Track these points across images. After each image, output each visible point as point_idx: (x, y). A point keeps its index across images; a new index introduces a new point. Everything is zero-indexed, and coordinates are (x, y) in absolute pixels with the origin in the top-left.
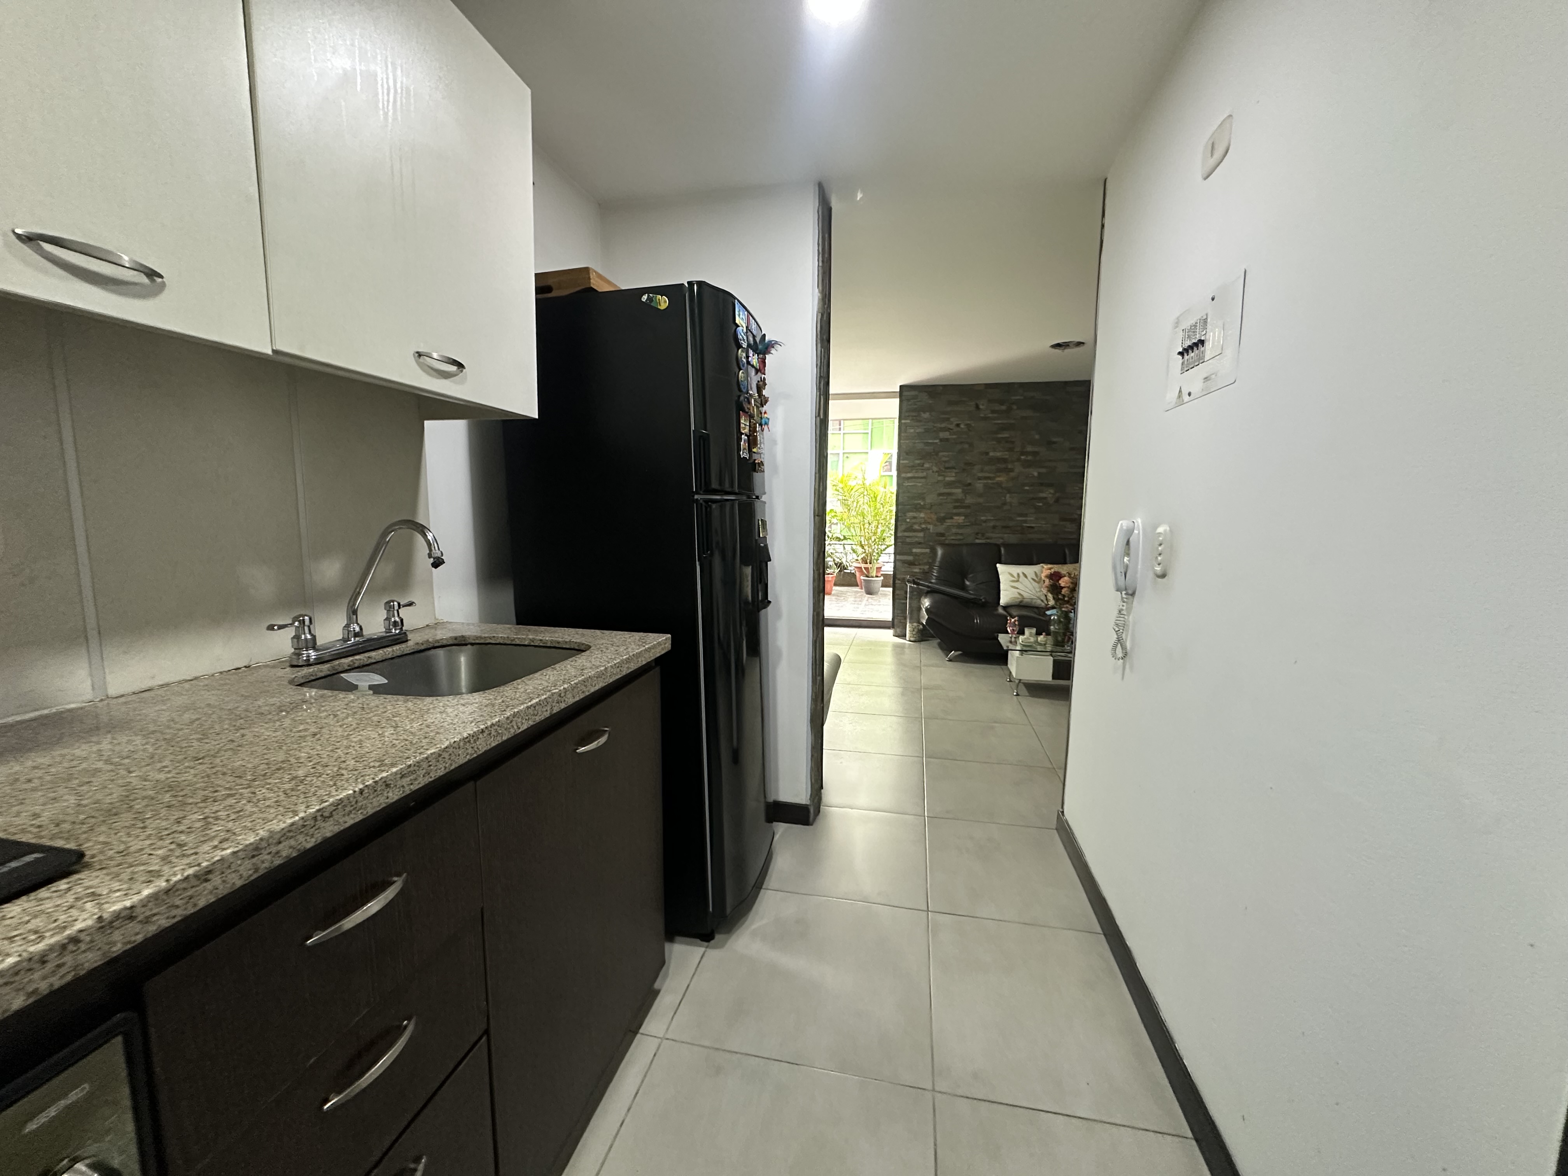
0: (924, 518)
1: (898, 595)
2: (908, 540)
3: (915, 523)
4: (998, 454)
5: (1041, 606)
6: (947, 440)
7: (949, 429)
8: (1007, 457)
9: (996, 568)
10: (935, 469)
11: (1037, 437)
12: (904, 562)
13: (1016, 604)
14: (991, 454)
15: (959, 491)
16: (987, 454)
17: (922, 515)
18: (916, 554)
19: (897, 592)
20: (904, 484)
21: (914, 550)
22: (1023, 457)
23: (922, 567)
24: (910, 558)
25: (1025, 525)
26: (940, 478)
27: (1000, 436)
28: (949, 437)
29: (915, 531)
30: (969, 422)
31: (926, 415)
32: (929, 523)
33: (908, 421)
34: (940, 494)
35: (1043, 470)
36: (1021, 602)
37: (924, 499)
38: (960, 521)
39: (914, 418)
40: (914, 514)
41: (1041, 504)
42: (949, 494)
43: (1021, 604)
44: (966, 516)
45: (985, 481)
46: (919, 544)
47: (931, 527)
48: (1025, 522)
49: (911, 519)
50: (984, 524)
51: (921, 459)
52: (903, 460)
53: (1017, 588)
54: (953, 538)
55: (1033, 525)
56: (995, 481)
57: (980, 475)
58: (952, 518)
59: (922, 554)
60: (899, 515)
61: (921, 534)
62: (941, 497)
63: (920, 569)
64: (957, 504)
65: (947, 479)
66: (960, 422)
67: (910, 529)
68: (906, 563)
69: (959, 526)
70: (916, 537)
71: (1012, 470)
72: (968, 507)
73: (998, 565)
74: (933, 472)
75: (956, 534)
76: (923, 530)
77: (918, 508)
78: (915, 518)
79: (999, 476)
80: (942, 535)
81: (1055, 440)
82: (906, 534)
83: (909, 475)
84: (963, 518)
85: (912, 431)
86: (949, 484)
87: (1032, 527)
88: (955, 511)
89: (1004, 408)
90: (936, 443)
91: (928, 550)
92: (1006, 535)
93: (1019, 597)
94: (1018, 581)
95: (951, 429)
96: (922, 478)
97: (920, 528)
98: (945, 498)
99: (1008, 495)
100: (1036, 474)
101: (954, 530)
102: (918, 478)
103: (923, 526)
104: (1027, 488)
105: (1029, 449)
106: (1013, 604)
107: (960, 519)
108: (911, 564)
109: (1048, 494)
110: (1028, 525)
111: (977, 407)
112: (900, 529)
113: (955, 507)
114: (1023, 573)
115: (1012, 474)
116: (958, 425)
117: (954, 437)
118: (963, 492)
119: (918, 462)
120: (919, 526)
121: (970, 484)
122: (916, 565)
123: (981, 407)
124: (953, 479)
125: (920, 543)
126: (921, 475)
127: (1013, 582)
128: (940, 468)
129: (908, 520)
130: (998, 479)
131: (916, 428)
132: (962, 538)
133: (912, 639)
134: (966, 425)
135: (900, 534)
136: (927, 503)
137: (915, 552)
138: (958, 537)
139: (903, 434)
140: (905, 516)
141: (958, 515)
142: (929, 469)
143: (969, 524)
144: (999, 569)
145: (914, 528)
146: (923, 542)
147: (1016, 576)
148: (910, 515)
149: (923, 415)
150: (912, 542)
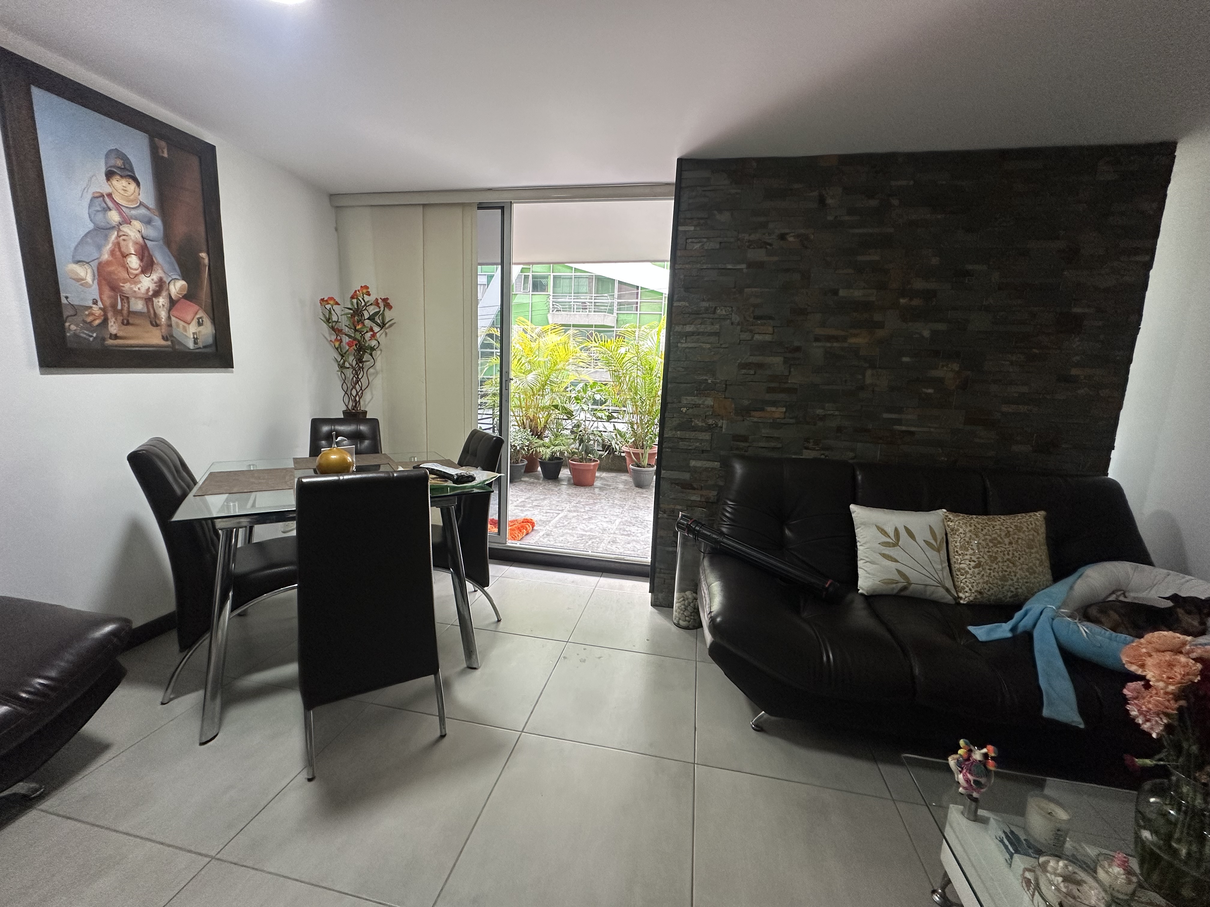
0: (712, 407)
2: (682, 445)
3: (696, 416)
4: (857, 294)
5: (943, 601)
6: (760, 265)
7: (764, 245)
8: (873, 299)
9: (849, 514)
10: (736, 318)
11: (935, 261)
12: (675, 482)
13: (890, 593)
14: (842, 293)
15: (777, 360)
16: (835, 292)
17: (709, 401)
18: (696, 471)
20: (679, 345)
21: (693, 463)
22: (902, 301)
23: (704, 492)
24: (687, 476)
25: (897, 428)
26: (745, 336)
27: (860, 258)
28: (766, 259)
29: (695, 429)
30: (802, 231)
31: (724, 217)
32: (721, 416)
33: (692, 228)
34: (744, 366)
35: (941, 327)
36: (905, 588)
37: (713, 373)
38: (777, 415)
39: (702, 221)
40: (697, 400)
41: (930, 391)
42: (760, 366)
43: (902, 593)
44: (789, 407)
45: (828, 345)
46: (699, 454)
47: (723, 423)
48: (899, 422)
49: (689, 408)
50: (820, 424)
51: (708, 300)
52: (679, 300)
53: (896, 561)
54: (763, 445)
55: (913, 429)
56: (846, 345)
57: (819, 331)
58: (762, 410)
59: (706, 469)
60: (669, 399)
61: (706, 436)
62: (744, 371)
63: (701, 496)
64: (773, 385)
65: (758, 337)
66: (787, 231)
67: (686, 426)
68: (677, 484)
69: (776, 425)
70: (697, 440)
71: (880, 325)
72: (791, 391)
73: (852, 507)
74: (732, 324)
75: (769, 438)
76: (709, 428)
77: (702, 390)
78: (697, 406)
79: (855, 335)
80: (745, 439)
81: (970, 267)
82: (682, 434)
83: (689, 328)
84: (784, 409)
85: (697, 246)
86: (762, 348)
87: (912, 433)
88: (768, 397)
89: (873, 203)
90: (740, 270)
91: (717, 464)
92: (859, 445)
93: (897, 577)
94: (895, 544)
95: (770, 245)
96: (711, 334)
97: (704, 424)
98: (752, 372)
99: (869, 372)
100: (926, 333)
101: (765, 432)
102: (703, 334)
103: (710, 421)
104: (905, 359)
105: (919, 284)
106: (884, 593)
107: (778, 412)
108: (686, 486)
109: (947, 371)
110: (904, 428)
111: (822, 201)
112: (669, 424)
113: (770, 390)
114: (907, 529)
115: (880, 333)
116: (783, 237)
117: (775, 259)
118: (785, 362)
119: (705, 304)
120: (704, 421)
121: (798, 349)
122: (694, 489)
123: (829, 201)
124: (768, 338)
125: (704, 452)
126: (709, 329)
127: (886, 544)
128: (745, 318)
129: (684, 410)
130: (852, 340)
131: (705, 240)
132: (779, 445)
133: (682, 623)
134: (798, 236)
135: (668, 434)
136: (718, 381)
137: (695, 467)
138: (773, 444)
139: (679, 253)
140: (680, 402)
141: (774, 403)
142: (724, 319)
143: (792, 421)
144: (853, 515)
145: (693, 424)
146: (709, 449)
147: (892, 534)
148: (686, 400)
149: (718, 217)
150: (690, 448)
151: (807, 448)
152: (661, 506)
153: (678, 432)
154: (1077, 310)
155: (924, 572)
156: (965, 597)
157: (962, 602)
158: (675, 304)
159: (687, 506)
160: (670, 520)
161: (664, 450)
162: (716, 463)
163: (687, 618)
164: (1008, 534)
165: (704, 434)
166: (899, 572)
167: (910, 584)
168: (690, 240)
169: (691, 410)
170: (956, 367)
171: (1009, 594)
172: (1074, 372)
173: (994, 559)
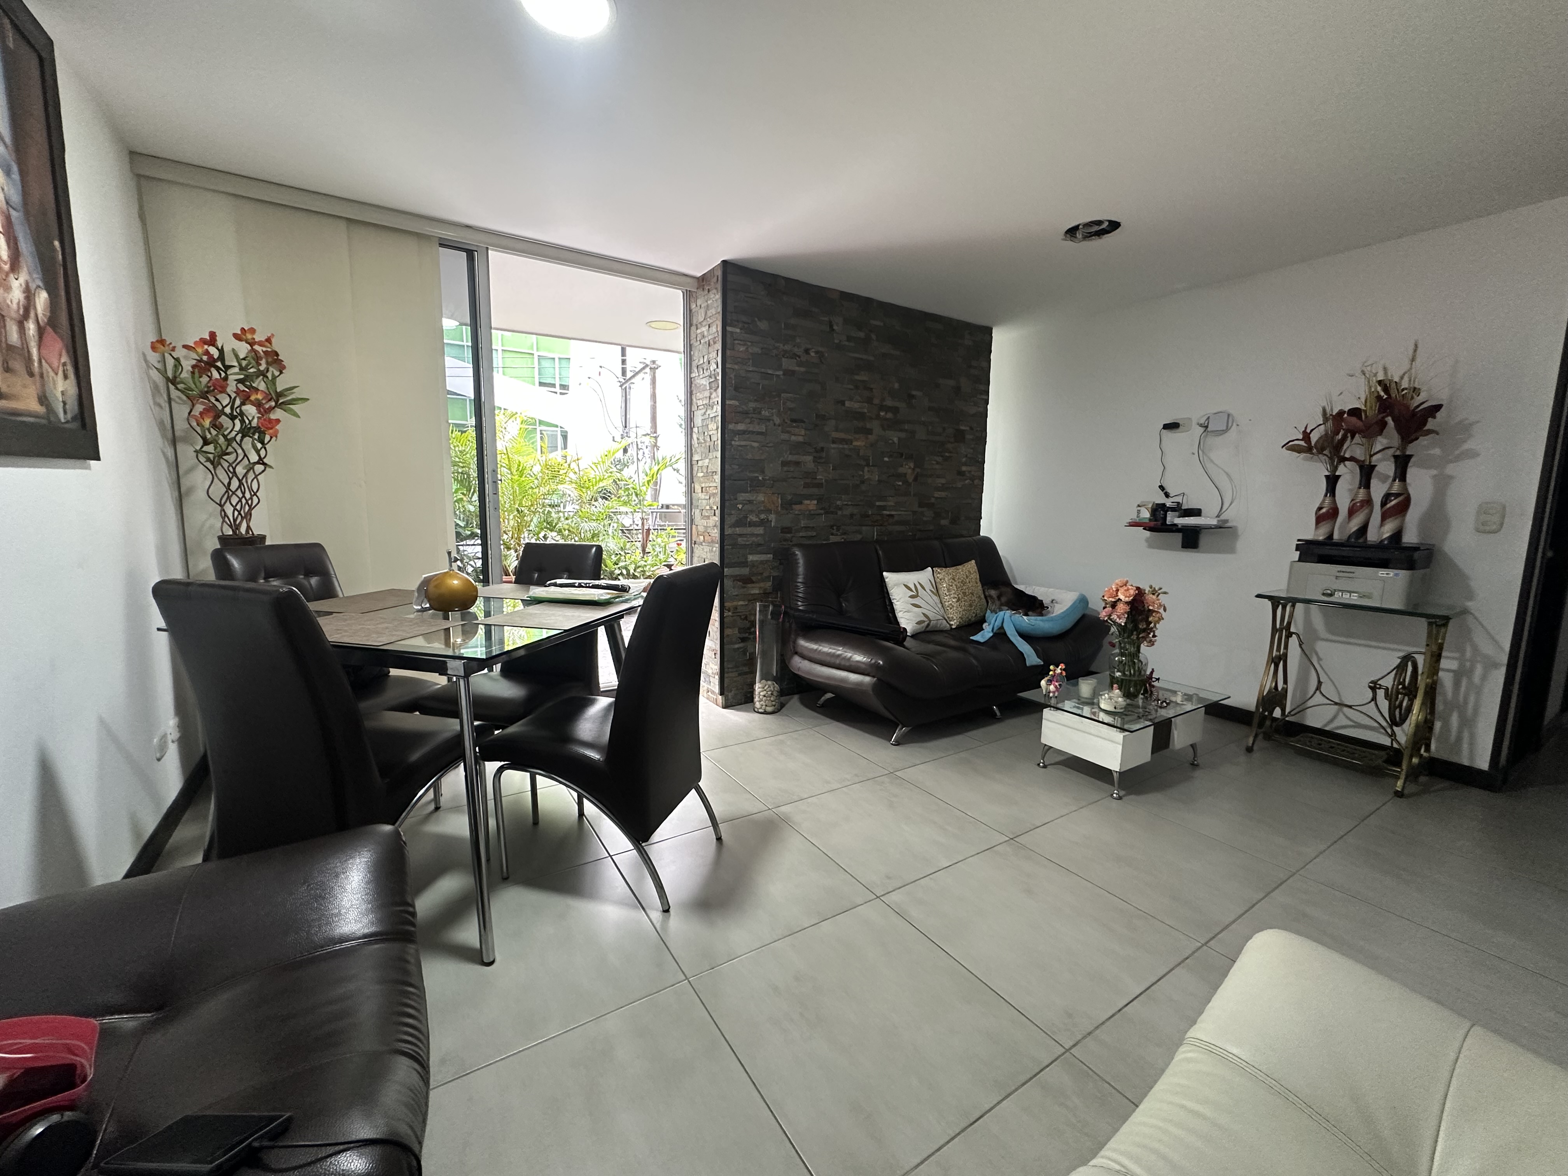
0: (763, 502)
1: (728, 636)
2: (740, 540)
3: (751, 511)
4: (856, 406)
5: (945, 629)
6: (793, 373)
7: (795, 356)
8: (866, 411)
9: (882, 580)
10: (777, 421)
11: (896, 386)
12: (737, 579)
14: (847, 404)
15: (809, 458)
16: (843, 403)
17: (761, 497)
18: (753, 565)
19: (728, 632)
20: (733, 443)
21: (751, 558)
22: (882, 414)
23: (762, 585)
24: (745, 571)
25: (885, 512)
26: (785, 436)
27: (857, 377)
28: (796, 368)
29: (752, 524)
30: (820, 349)
31: (763, 325)
32: (769, 511)
33: (735, 330)
34: (784, 464)
35: (903, 435)
36: (928, 625)
37: (763, 472)
38: (811, 508)
39: (746, 326)
40: (751, 497)
41: (900, 483)
42: (797, 464)
43: (928, 629)
44: (820, 500)
45: (841, 446)
46: (755, 548)
47: (772, 517)
48: (884, 508)
49: (744, 505)
50: (840, 513)
51: (756, 401)
53: (918, 607)
54: (801, 534)
55: (893, 513)
56: (851, 447)
57: (835, 435)
58: (801, 503)
59: (762, 562)
60: (727, 497)
61: (760, 530)
62: (785, 469)
63: (760, 588)
64: (807, 481)
65: (793, 438)
66: (809, 346)
67: (740, 523)
68: (739, 581)
69: (812, 516)
70: (753, 535)
71: (869, 432)
72: (819, 485)
73: (885, 574)
74: (775, 424)
75: (807, 528)
76: (763, 523)
77: (756, 485)
78: (750, 502)
79: (857, 440)
80: (789, 530)
81: (914, 393)
82: (738, 530)
83: (741, 427)
84: (815, 502)
85: (742, 349)
86: (797, 448)
87: (892, 516)
88: (806, 491)
89: (862, 335)
90: (778, 376)
92: (864, 528)
93: (924, 619)
94: (915, 594)
95: (799, 357)
96: (758, 433)
97: (757, 519)
98: (792, 469)
99: (866, 469)
100: (896, 440)
101: (803, 523)
102: (753, 432)
103: (763, 516)
104: (886, 459)
105: (889, 402)
106: (921, 630)
107: (812, 504)
108: (746, 581)
109: (907, 468)
110: (888, 513)
111: (831, 326)
112: (729, 520)
113: (806, 486)
114: (920, 582)
115: (871, 438)
116: (807, 351)
117: (802, 369)
118: (814, 461)
119: (752, 405)
120: (757, 516)
121: (822, 449)
122: (753, 582)
123: (835, 327)
124: (801, 439)
125: (759, 545)
126: (757, 428)
127: (911, 597)
128: (784, 420)
129: (740, 506)
130: (855, 443)
131: (749, 344)
132: (814, 534)
133: (769, 709)
134: (817, 352)
135: (728, 531)
136: (767, 478)
137: (752, 561)
138: (810, 534)
139: (728, 352)
140: (736, 499)
141: (810, 497)
142: (769, 420)
143: (822, 511)
144: (886, 580)
145: (748, 520)
146: (763, 543)
147: (913, 589)
148: (742, 496)
149: (758, 323)
150: (747, 543)
151: (832, 534)
152: (726, 604)
153: (737, 529)
154: (963, 428)
155: (935, 611)
156: (954, 624)
157: (953, 627)
158: (728, 402)
159: (749, 601)
160: (735, 618)
161: (726, 547)
162: (769, 556)
163: (774, 703)
164: (967, 577)
165: (758, 528)
166: (924, 614)
167: (930, 621)
168: (736, 342)
169: (746, 507)
170: (912, 465)
171: (974, 615)
172: (964, 468)
173: (964, 593)
